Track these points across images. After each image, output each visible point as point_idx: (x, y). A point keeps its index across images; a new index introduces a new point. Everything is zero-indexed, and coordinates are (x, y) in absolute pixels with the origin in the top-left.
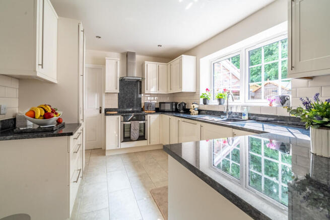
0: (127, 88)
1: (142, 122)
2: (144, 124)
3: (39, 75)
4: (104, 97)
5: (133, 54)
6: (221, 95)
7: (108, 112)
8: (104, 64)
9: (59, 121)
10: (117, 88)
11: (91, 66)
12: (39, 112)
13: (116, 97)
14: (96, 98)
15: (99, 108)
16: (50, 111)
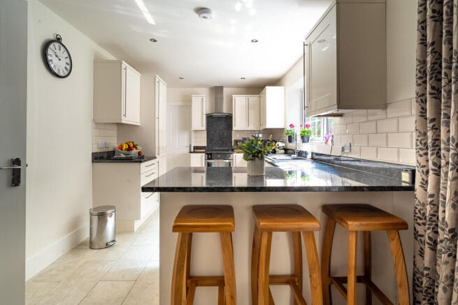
0: (216, 125)
1: (227, 161)
2: (230, 163)
3: (123, 122)
4: (193, 135)
5: (221, 88)
6: (304, 132)
7: (197, 149)
8: (191, 101)
9: (139, 153)
10: (202, 126)
11: (180, 103)
12: (125, 146)
13: (205, 135)
14: (186, 136)
15: (188, 145)
16: (132, 145)
